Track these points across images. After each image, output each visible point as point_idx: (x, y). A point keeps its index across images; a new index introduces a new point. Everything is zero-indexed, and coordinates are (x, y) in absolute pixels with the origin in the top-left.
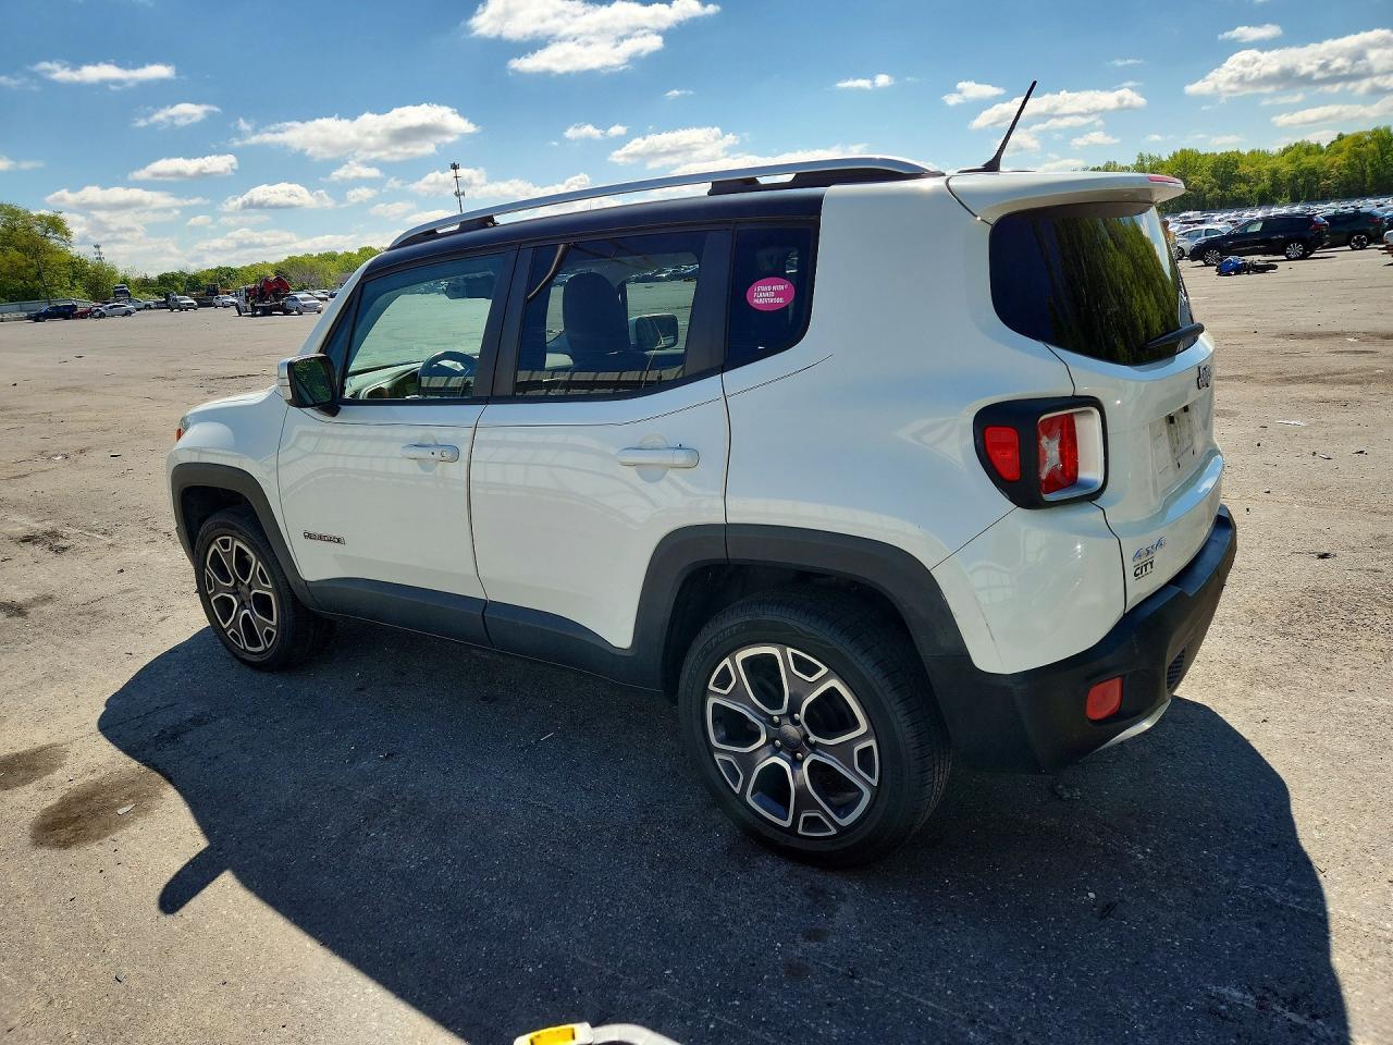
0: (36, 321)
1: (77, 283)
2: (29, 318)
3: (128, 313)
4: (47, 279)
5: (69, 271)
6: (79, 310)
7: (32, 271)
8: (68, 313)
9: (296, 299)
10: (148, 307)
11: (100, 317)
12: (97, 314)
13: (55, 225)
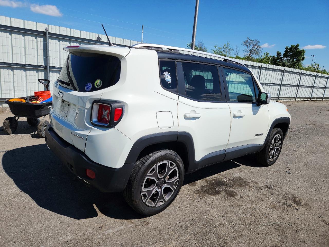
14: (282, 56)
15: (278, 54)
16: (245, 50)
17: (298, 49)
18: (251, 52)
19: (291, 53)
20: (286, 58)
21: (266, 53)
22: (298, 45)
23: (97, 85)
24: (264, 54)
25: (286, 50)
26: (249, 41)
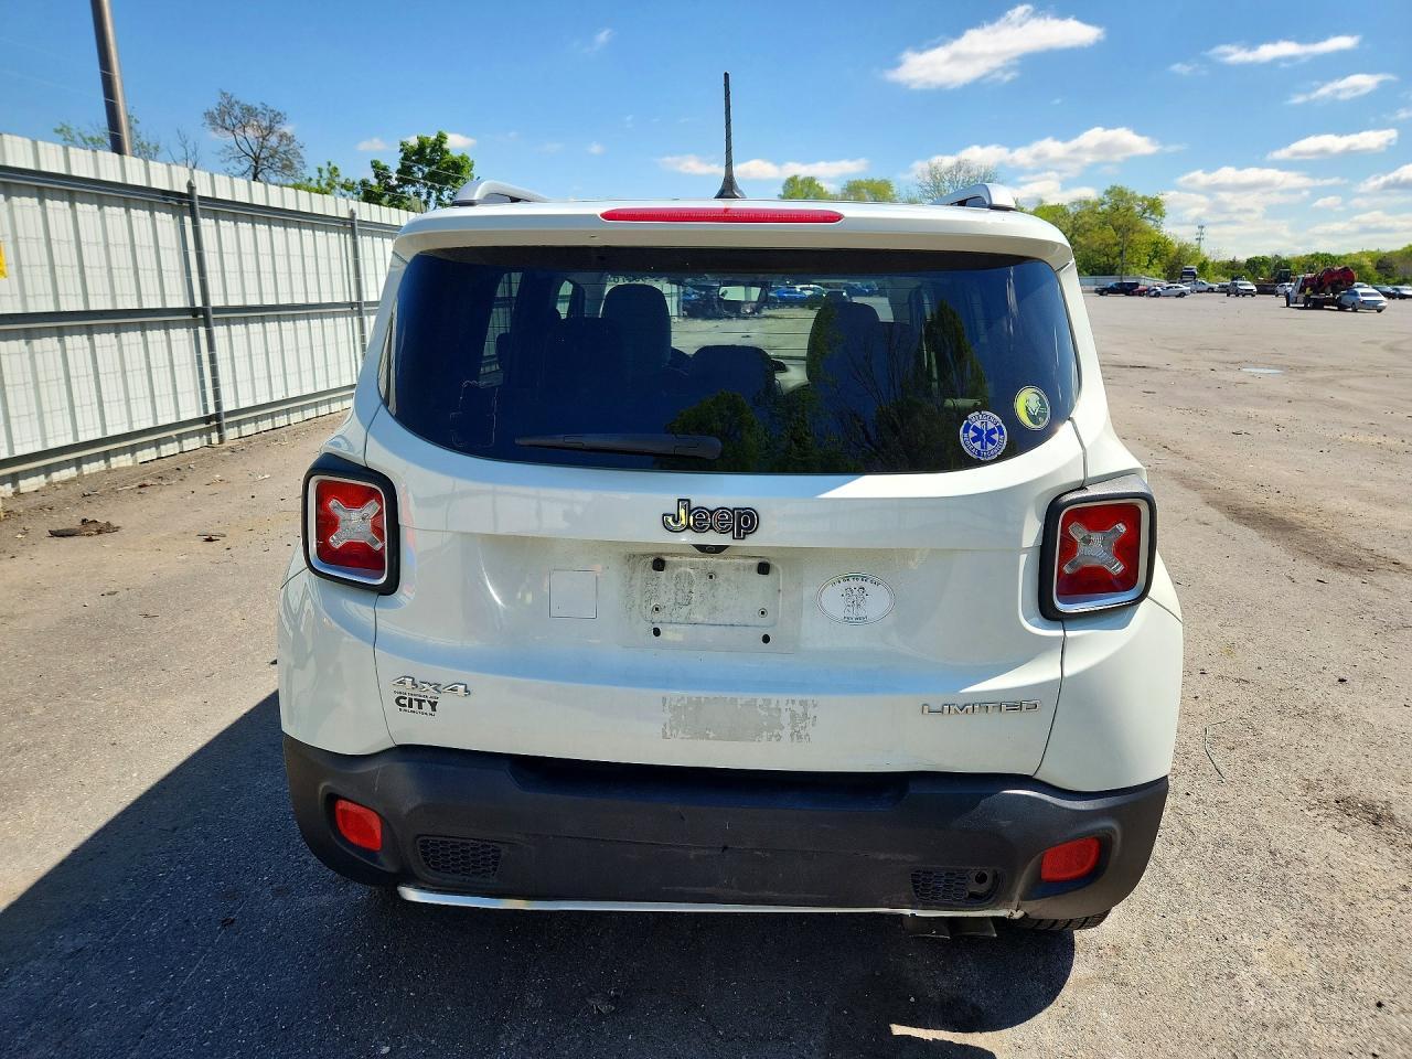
0: (1101, 294)
1: (1155, 261)
2: (1096, 291)
3: (1182, 295)
4: (1127, 256)
5: (1150, 250)
6: (1140, 287)
7: (1116, 249)
8: (1130, 290)
9: (1356, 294)
10: (1211, 290)
11: (1155, 296)
12: (1153, 293)
13: (1154, 206)
14: (394, 182)
15: (380, 171)
16: (224, 151)
17: (447, 152)
18: (256, 159)
19: (426, 170)
20: (414, 189)
21: (325, 167)
22: (441, 138)
23: (1033, 418)
24: (320, 171)
25: (402, 154)
26: (237, 111)
